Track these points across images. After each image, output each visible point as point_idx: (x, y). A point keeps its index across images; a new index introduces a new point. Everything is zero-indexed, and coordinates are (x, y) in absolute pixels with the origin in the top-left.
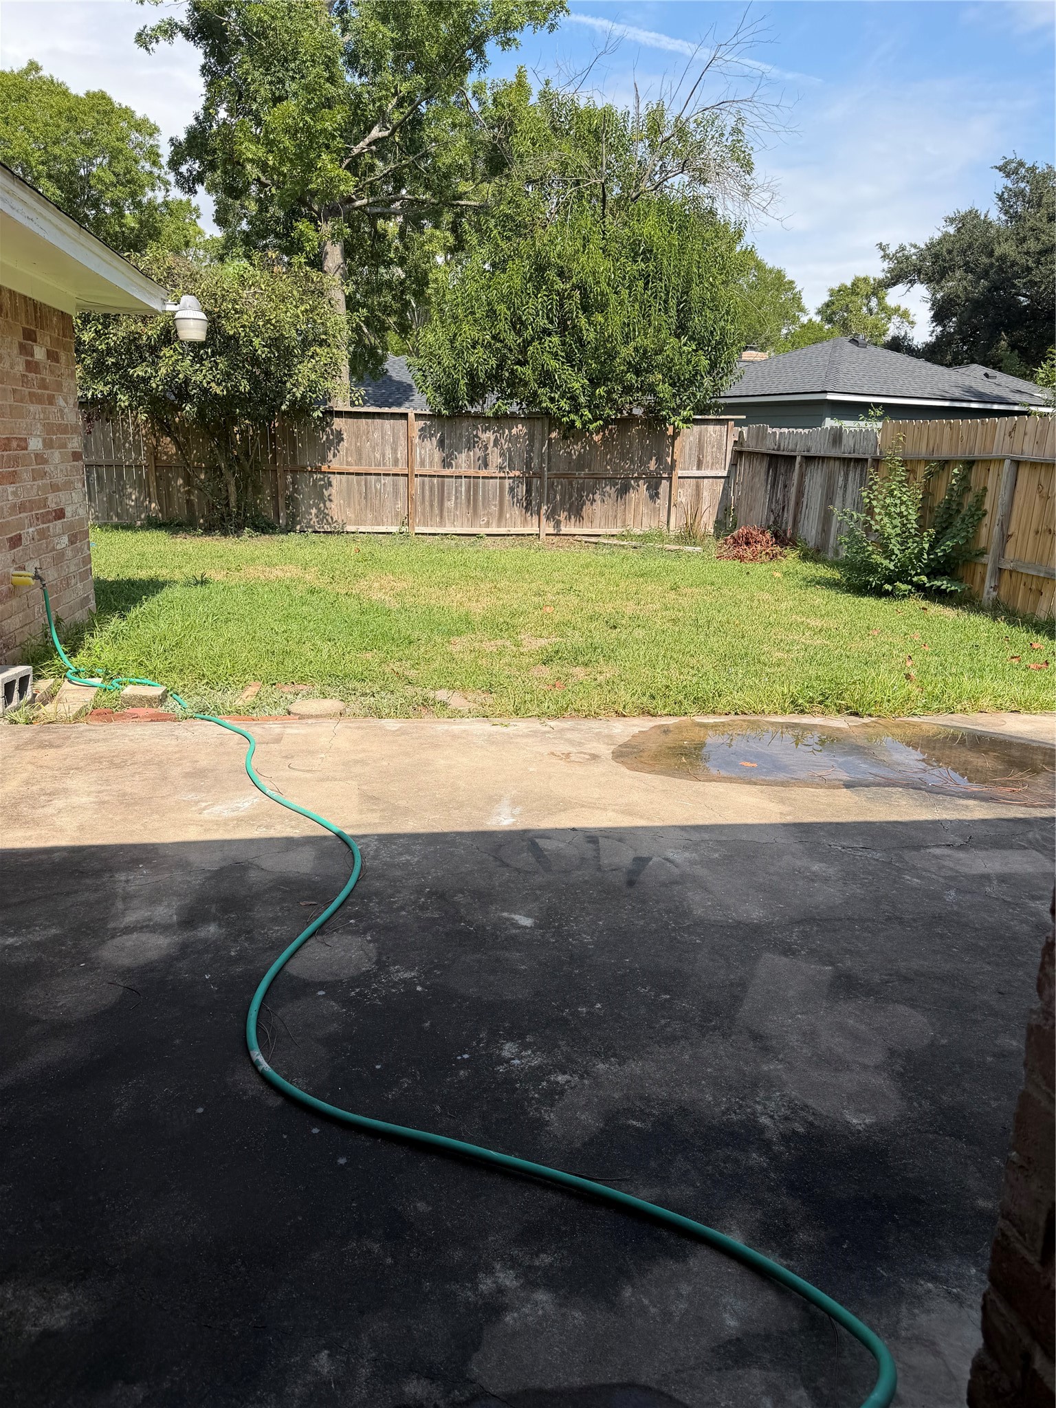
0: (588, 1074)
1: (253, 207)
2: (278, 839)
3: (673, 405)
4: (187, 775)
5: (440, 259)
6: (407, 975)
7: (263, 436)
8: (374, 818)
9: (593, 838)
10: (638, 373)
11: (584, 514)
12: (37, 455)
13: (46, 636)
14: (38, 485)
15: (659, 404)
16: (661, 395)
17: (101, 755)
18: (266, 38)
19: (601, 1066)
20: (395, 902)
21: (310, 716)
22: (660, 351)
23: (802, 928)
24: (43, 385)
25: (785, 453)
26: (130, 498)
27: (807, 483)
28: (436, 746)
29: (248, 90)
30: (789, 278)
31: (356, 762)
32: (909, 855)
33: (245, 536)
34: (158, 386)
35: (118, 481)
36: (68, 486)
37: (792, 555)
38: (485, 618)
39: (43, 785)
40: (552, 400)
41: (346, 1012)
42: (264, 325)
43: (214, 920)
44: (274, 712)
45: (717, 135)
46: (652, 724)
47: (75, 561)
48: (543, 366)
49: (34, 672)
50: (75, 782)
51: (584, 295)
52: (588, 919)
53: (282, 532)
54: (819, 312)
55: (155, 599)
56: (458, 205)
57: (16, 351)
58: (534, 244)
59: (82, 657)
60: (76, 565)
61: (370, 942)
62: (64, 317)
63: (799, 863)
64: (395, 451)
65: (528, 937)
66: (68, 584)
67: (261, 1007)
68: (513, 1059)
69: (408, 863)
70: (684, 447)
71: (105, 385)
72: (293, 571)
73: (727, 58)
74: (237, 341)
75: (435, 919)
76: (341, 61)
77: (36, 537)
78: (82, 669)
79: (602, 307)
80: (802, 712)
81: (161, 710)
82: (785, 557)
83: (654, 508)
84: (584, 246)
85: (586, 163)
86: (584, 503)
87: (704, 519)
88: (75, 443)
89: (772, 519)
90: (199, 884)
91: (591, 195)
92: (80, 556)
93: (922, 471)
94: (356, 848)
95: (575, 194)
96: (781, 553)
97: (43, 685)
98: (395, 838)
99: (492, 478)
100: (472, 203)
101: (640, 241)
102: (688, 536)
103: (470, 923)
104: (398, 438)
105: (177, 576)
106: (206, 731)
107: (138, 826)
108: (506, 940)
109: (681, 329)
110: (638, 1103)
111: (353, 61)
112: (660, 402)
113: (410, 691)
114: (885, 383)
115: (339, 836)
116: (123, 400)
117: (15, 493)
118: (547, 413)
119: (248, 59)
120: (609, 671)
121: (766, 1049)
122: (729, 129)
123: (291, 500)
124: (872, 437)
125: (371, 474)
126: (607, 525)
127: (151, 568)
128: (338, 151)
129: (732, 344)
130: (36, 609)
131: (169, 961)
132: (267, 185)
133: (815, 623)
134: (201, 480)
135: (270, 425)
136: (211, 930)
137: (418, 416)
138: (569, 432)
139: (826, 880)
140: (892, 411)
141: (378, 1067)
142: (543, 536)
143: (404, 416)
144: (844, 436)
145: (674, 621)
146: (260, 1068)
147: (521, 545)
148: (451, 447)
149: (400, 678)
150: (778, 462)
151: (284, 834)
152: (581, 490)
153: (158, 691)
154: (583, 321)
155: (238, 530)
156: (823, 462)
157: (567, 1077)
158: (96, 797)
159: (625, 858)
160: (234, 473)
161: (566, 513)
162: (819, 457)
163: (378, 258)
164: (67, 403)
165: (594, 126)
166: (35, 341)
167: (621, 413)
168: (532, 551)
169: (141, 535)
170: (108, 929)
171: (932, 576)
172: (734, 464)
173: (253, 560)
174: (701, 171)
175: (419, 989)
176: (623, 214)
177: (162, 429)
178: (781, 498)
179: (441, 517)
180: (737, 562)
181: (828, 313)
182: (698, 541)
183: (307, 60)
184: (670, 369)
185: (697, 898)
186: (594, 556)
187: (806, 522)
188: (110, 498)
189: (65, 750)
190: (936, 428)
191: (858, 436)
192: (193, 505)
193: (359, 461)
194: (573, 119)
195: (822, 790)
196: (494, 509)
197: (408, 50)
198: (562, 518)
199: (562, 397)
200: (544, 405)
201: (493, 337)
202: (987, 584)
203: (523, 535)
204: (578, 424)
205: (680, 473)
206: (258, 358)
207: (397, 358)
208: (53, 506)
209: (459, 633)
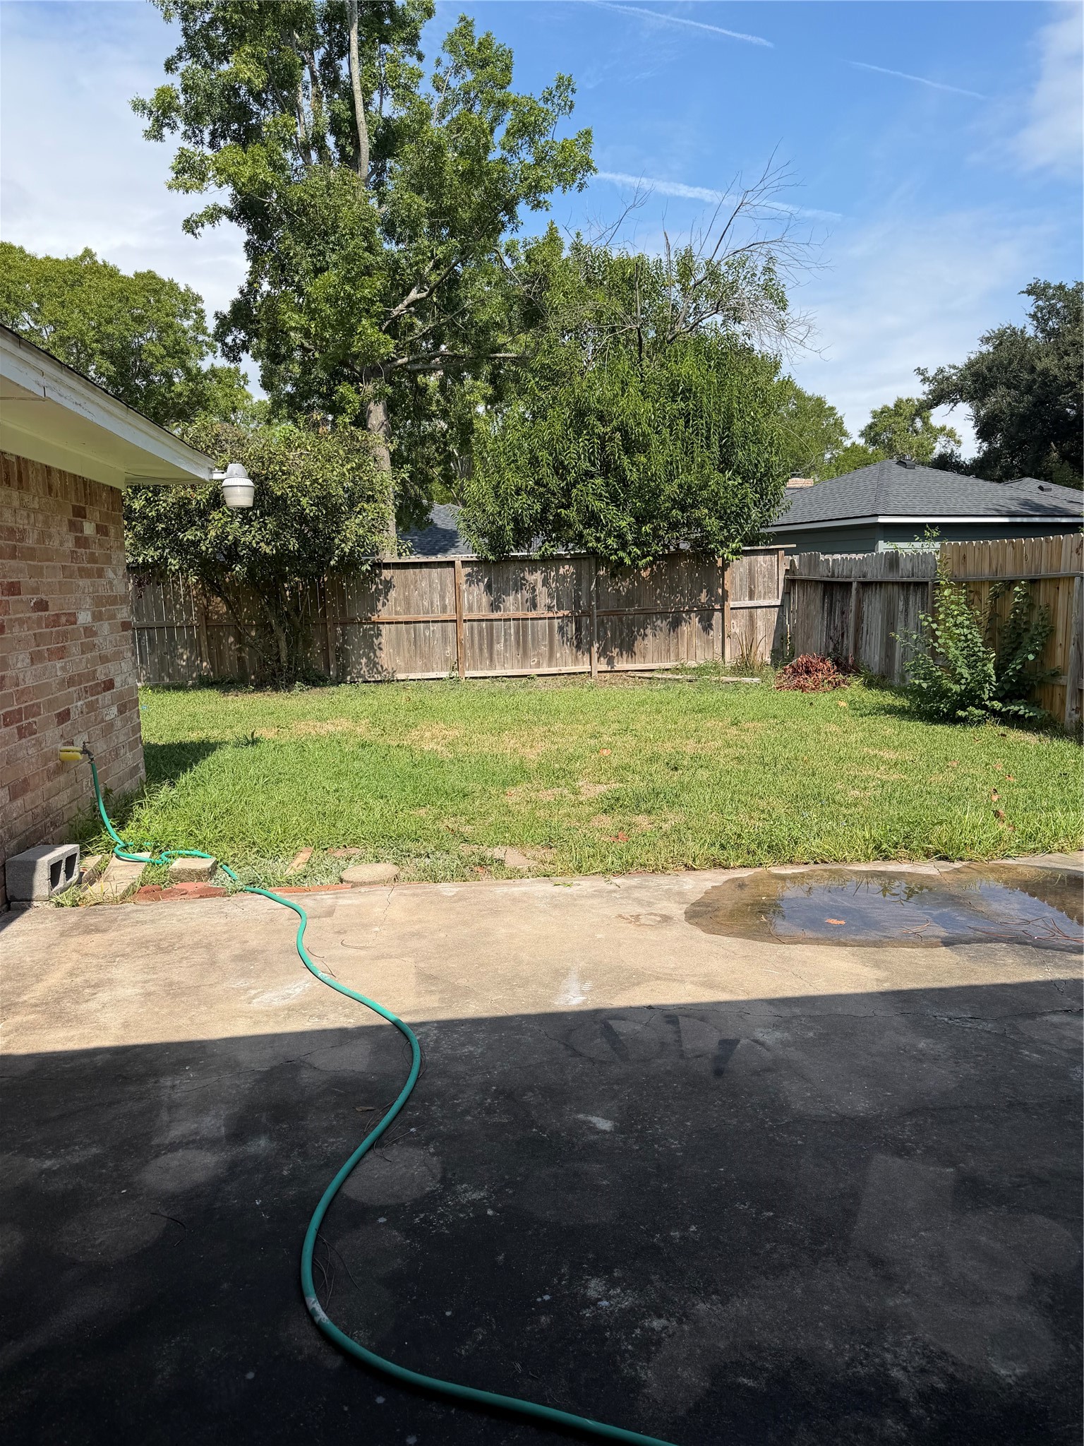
0: (687, 1317)
1: (297, 369)
2: (332, 1031)
3: (721, 538)
4: (238, 958)
5: (481, 409)
6: (476, 1196)
7: (313, 591)
8: (432, 1001)
9: (671, 1016)
10: (683, 510)
11: (636, 649)
12: (86, 629)
13: (94, 809)
14: (88, 659)
15: (707, 537)
16: (709, 528)
17: (149, 938)
18: (307, 214)
19: (702, 1307)
20: (458, 1105)
21: (363, 884)
22: (704, 486)
23: (914, 1120)
24: (93, 559)
25: (839, 580)
26: (182, 658)
27: (865, 609)
28: (495, 913)
29: (290, 264)
30: (829, 403)
31: (413, 934)
32: (1024, 1025)
33: (296, 690)
34: (207, 548)
35: (170, 642)
36: (118, 656)
37: (856, 683)
38: (540, 764)
39: (87, 976)
40: (598, 540)
41: (411, 1244)
42: (311, 485)
43: (265, 1132)
44: (326, 881)
45: (749, 276)
46: (725, 878)
47: (124, 731)
48: (587, 507)
49: (81, 849)
50: (120, 971)
51: (625, 436)
52: (673, 1119)
53: (332, 684)
54: (862, 435)
55: (206, 763)
56: (496, 358)
57: (65, 529)
58: (573, 392)
59: (130, 831)
60: (127, 734)
61: (433, 1155)
62: (113, 491)
63: (903, 1040)
64: (442, 598)
65: (608, 1144)
66: (117, 755)
67: (317, 1239)
68: (600, 1300)
69: (470, 1056)
70: (734, 578)
71: (155, 550)
72: (344, 724)
73: (755, 202)
74: (285, 501)
75: (503, 1125)
76: (378, 230)
77: (85, 710)
78: (129, 843)
79: (645, 448)
80: (886, 858)
81: (211, 883)
82: (849, 685)
83: (708, 640)
84: (623, 391)
85: (620, 310)
86: (635, 639)
87: (760, 649)
88: (124, 613)
89: (832, 646)
90: (249, 1089)
91: (628, 340)
92: (129, 725)
93: (986, 593)
94: (415, 1039)
95: (611, 340)
96: (844, 681)
97: (91, 862)
98: (456, 1025)
99: (541, 619)
100: (510, 355)
101: (679, 381)
102: (745, 666)
103: (542, 1129)
104: (446, 585)
105: (228, 736)
106: (257, 905)
107: (184, 1021)
108: (584, 1149)
109: (725, 463)
110: (748, 1355)
111: (390, 230)
112: (708, 536)
113: (466, 850)
114: (938, 502)
115: (396, 1024)
116: (174, 563)
117: (63, 669)
118: (593, 553)
119: (290, 235)
120: (673, 818)
121: (889, 1278)
122: (760, 269)
123: (341, 651)
124: (930, 560)
125: (420, 622)
126: (660, 660)
127: (202, 729)
128: (378, 315)
129: (778, 476)
130: (85, 783)
131: (217, 1184)
132: (310, 350)
133: (889, 755)
134: (251, 637)
135: (319, 580)
136: (261, 1145)
137: (465, 563)
138: (618, 569)
139: (936, 1059)
140: (947, 531)
141: (448, 1314)
142: (595, 674)
143: (452, 564)
144: (901, 560)
145: (739, 759)
146: (317, 1319)
147: (574, 684)
148: (498, 590)
149: (455, 836)
150: (834, 589)
151: (337, 1025)
152: (630, 626)
153: (207, 864)
154: (626, 461)
155: (289, 686)
156: (881, 587)
157: (663, 1322)
158: (143, 987)
159: (709, 1042)
160: (284, 629)
161: (617, 650)
162: (876, 583)
163: (420, 413)
164: (116, 574)
165: (627, 275)
166: (85, 517)
167: (668, 549)
168: (585, 690)
169: (192, 695)
170: (152, 1147)
171: (1008, 700)
172: (787, 593)
173: (304, 715)
174: (735, 309)
175: (490, 1212)
176: (660, 355)
177: (212, 590)
178: (839, 624)
179: (491, 660)
180: (798, 692)
181: (871, 434)
182: (756, 672)
183: (346, 234)
184: (716, 503)
185: (794, 1088)
186: (648, 693)
187: (868, 648)
188: (162, 659)
189: (112, 935)
190: (997, 548)
191: (916, 560)
192: (244, 662)
193: (407, 611)
194: (605, 270)
195: (920, 950)
196: (544, 649)
197: (442, 216)
198: (614, 654)
199: (609, 534)
200: (590, 545)
201: (537, 483)
202: (1068, 706)
203: (574, 673)
204: (628, 561)
205: (732, 604)
206: (306, 517)
207: (442, 506)
208: (103, 678)
209: (515, 783)
